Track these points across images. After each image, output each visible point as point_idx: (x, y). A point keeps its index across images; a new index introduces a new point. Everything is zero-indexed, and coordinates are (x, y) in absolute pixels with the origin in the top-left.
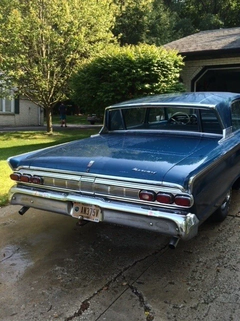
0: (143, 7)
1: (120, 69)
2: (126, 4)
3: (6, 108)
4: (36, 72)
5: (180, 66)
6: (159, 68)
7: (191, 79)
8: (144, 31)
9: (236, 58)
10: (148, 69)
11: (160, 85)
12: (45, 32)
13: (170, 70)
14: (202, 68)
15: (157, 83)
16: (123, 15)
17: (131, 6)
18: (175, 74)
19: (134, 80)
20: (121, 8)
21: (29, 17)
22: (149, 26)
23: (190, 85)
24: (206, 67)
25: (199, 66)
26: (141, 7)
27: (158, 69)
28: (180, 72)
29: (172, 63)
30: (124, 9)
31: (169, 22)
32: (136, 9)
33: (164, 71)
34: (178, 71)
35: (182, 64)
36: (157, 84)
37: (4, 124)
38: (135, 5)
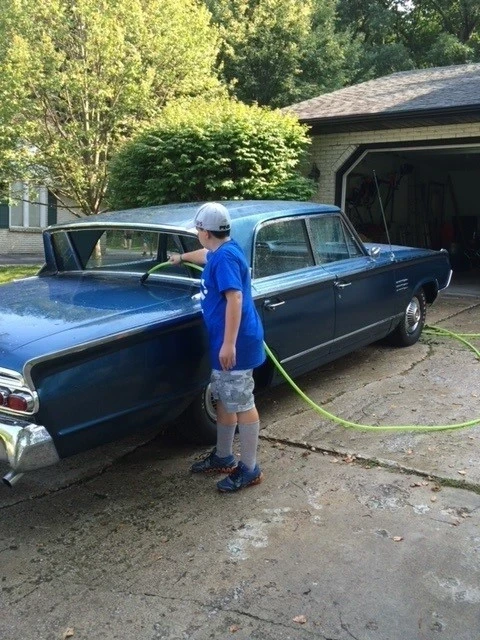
0: (292, 24)
1: (174, 155)
2: (258, 20)
3: (30, 219)
4: (55, 153)
5: (303, 146)
6: (254, 149)
7: (335, 170)
8: (290, 72)
9: (415, 129)
10: (231, 152)
11: (254, 181)
12: (74, 76)
13: (278, 153)
14: (354, 148)
15: (249, 177)
16: (251, 40)
17: (267, 23)
18: (288, 159)
19: (203, 173)
20: (247, 27)
21: (41, 51)
22: (300, 61)
23: (333, 181)
24: (362, 148)
25: (350, 145)
26: (286, 25)
27: (251, 152)
28: (300, 157)
29: (282, 141)
30: (253, 29)
31: (345, 55)
32: (276, 30)
33: (264, 154)
34: (295, 155)
35: (305, 140)
36: (247, 181)
37: (26, 249)
38: (275, 21)
